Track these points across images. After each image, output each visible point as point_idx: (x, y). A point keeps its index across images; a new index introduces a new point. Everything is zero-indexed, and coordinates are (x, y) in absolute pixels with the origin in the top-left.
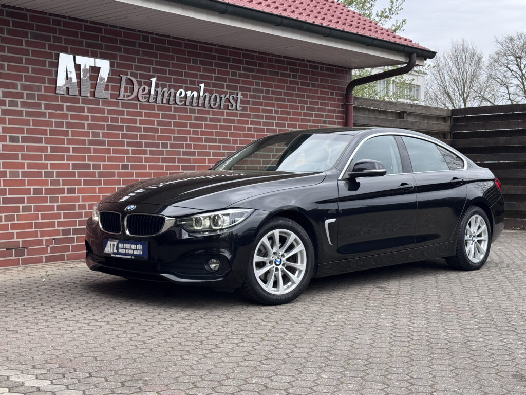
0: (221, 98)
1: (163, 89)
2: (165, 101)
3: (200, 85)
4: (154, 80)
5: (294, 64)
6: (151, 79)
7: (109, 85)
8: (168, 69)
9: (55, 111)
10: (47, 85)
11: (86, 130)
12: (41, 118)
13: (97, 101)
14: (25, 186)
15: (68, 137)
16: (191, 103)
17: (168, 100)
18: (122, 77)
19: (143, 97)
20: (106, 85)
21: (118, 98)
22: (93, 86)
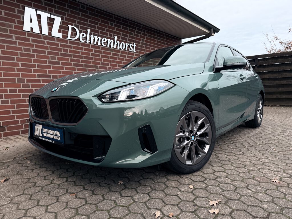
0: (126, 45)
1: (94, 36)
2: (95, 43)
3: (115, 37)
4: (89, 31)
5: (159, 33)
6: (87, 30)
7: (61, 30)
8: (97, 26)
9: (23, 42)
10: (16, 24)
11: (46, 55)
12: (13, 45)
13: (54, 38)
14: (3, 87)
15: (34, 59)
16: (110, 46)
17: (97, 43)
18: (69, 26)
19: (82, 39)
20: (59, 30)
21: (67, 38)
22: (50, 29)
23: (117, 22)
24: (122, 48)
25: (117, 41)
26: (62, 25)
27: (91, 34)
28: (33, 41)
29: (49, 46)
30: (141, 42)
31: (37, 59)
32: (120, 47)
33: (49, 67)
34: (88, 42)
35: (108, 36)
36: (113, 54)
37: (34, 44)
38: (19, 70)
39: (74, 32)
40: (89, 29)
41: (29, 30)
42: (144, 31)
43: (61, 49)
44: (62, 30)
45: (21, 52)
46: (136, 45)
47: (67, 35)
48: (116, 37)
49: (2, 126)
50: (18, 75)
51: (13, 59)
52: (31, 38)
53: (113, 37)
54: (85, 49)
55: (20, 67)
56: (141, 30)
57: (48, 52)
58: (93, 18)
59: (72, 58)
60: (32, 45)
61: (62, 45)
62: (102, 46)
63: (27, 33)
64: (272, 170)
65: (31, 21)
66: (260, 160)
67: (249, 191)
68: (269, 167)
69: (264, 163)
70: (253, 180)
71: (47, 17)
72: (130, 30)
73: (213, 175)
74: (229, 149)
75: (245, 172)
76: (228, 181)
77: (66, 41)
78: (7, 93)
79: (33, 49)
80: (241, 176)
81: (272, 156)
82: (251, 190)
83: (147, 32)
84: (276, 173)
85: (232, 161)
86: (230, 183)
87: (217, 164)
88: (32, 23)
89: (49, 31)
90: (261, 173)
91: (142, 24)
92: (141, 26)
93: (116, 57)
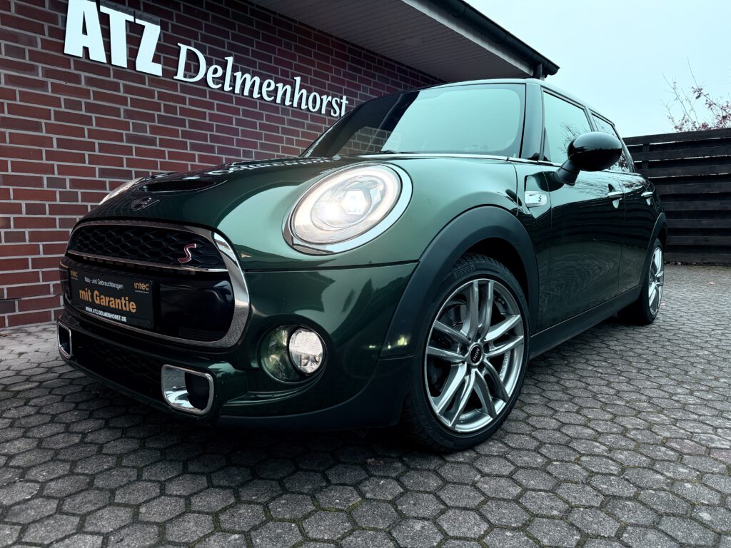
0: (322, 100)
1: (243, 75)
2: (246, 93)
3: (295, 78)
4: (230, 60)
6: (226, 58)
7: (160, 56)
8: (251, 48)
9: (64, 83)
10: (47, 37)
11: (122, 118)
12: (37, 90)
13: (141, 77)
14: (10, 199)
15: (90, 127)
16: (283, 100)
17: (251, 92)
18: (180, 47)
19: (213, 82)
20: (155, 55)
21: (175, 77)
22: (133, 53)
23: (301, 41)
24: (314, 107)
25: (300, 90)
26: (162, 42)
27: (235, 69)
28: (89, 81)
29: (129, 96)
30: (361, 92)
31: (97, 128)
32: (307, 104)
33: (128, 151)
34: (227, 88)
35: (280, 77)
36: (291, 123)
37: (92, 89)
38: (51, 155)
39: (193, 63)
40: (230, 55)
41: (80, 53)
42: (369, 67)
43: (160, 104)
44: (162, 55)
45: (57, 109)
46: (347, 99)
47: (175, 70)
48: (298, 79)
49: (6, 297)
50: (50, 169)
51: (37, 127)
52: (83, 74)
53: (290, 79)
54: (220, 108)
55: (55, 148)
56: (361, 64)
57: (126, 111)
58: (242, 29)
59: (187, 129)
60: (85, 93)
61: (161, 96)
62: (263, 102)
63: (75, 61)
64: (708, 425)
65: (85, 32)
66: (674, 398)
67: (659, 476)
68: (698, 415)
69: (685, 404)
70: (663, 449)
71: (126, 21)
72: (334, 62)
73: (558, 435)
74: (590, 368)
75: (638, 427)
76: (600, 449)
77: (173, 86)
78: (21, 213)
79: (89, 103)
80: (632, 437)
81: (703, 388)
82: (662, 474)
83: (376, 69)
84: (719, 430)
85: (603, 400)
86: (605, 454)
87: (566, 406)
88: (86, 34)
89: (131, 59)
90: (682, 431)
91: (363, 49)
92: (360, 53)
93: (298, 129)
